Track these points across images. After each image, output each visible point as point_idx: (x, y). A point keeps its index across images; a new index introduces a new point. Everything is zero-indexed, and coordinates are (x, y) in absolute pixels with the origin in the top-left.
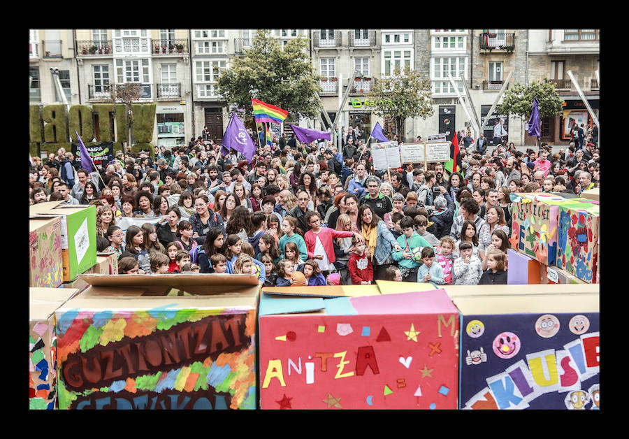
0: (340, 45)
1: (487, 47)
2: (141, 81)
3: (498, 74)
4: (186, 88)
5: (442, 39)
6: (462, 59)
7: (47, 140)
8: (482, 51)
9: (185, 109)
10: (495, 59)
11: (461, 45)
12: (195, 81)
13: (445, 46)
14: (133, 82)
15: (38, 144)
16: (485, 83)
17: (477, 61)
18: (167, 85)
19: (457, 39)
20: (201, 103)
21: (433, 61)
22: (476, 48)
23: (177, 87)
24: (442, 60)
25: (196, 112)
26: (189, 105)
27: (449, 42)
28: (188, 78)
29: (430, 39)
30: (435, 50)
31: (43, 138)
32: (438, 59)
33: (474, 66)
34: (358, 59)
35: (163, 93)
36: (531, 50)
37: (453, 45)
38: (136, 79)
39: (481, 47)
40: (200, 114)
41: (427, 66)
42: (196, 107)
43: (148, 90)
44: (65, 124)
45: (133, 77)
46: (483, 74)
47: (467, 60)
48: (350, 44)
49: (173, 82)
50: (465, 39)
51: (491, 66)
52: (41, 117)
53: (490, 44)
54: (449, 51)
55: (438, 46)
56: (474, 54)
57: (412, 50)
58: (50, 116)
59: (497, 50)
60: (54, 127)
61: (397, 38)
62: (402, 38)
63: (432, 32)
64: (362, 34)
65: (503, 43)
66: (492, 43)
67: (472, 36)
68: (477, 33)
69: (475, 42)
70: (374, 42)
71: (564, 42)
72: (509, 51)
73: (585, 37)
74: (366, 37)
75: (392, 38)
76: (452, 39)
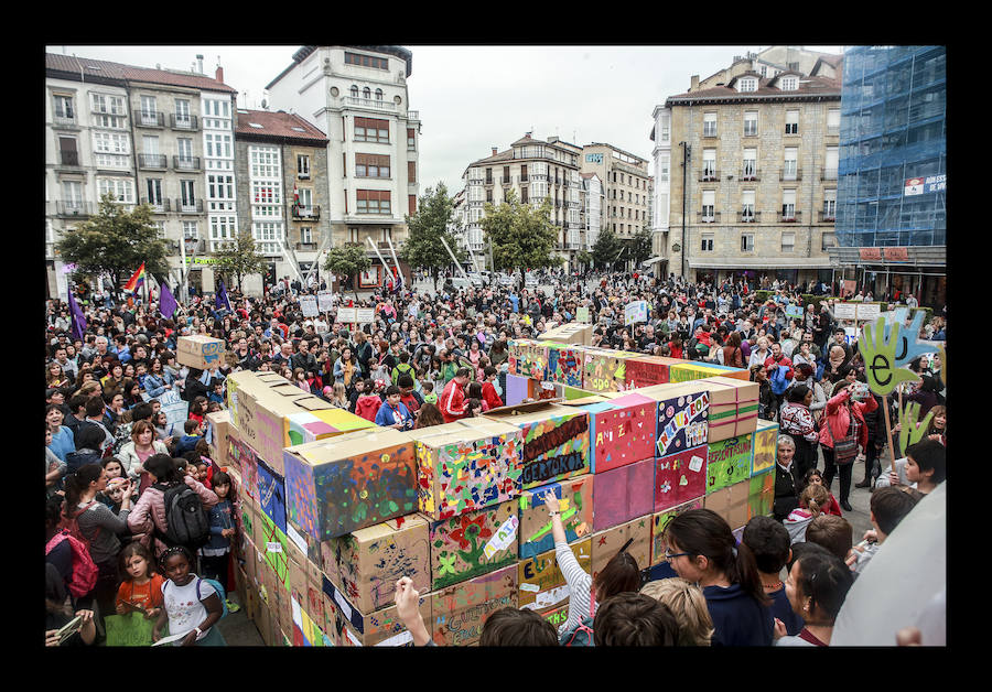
0: (169, 210)
1: (298, 216)
3: (308, 237)
5: (261, 208)
6: (279, 226)
8: (295, 219)
10: (305, 225)
11: (277, 214)
13: (264, 213)
16: (298, 244)
17: (291, 227)
19: (273, 209)
21: (254, 226)
22: (289, 216)
24: (262, 226)
27: (267, 211)
29: (250, 208)
30: (255, 217)
32: (258, 225)
33: (289, 231)
34: (186, 223)
36: (332, 219)
37: (270, 214)
39: (293, 216)
41: (250, 230)
46: (296, 237)
47: (283, 226)
48: (179, 210)
50: (280, 209)
51: (302, 230)
53: (301, 213)
54: (267, 218)
55: (258, 213)
56: (288, 221)
57: (236, 217)
59: (306, 219)
61: (222, 206)
62: (226, 206)
63: (253, 201)
64: (189, 202)
65: (311, 213)
66: (302, 213)
67: (286, 206)
68: (290, 205)
69: (289, 212)
70: (201, 209)
71: (357, 214)
72: (316, 219)
73: (372, 211)
74: (192, 204)
75: (217, 206)
76: (270, 208)
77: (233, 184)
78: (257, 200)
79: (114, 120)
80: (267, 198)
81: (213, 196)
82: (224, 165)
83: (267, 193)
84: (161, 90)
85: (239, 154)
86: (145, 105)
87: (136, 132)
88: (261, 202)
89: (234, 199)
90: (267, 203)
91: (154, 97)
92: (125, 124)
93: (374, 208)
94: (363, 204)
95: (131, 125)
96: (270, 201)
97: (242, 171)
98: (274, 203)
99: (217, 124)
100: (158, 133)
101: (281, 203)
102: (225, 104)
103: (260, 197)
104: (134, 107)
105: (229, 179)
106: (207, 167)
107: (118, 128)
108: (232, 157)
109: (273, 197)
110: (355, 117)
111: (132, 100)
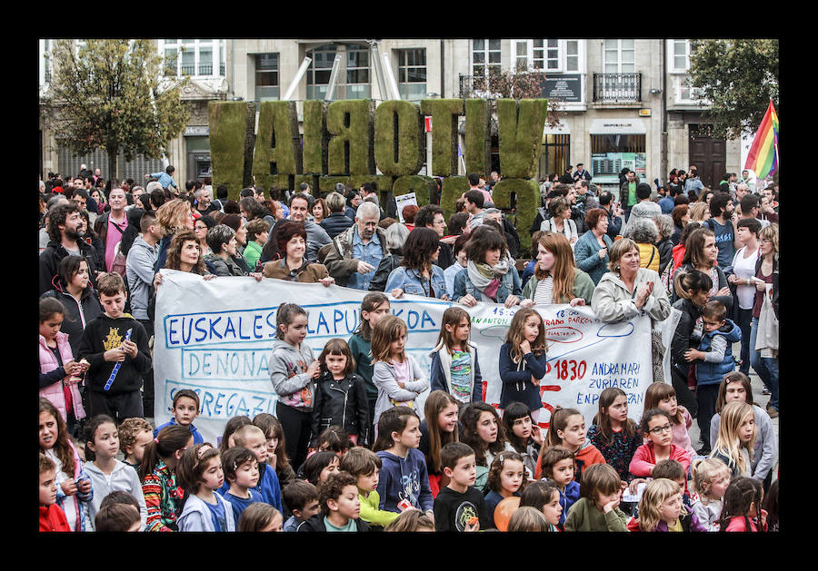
2: (562, 67)
4: (654, 82)
7: (332, 170)
9: (646, 125)
12: (671, 69)
14: (546, 69)
15: (316, 177)
18: (615, 77)
20: (683, 114)
23: (635, 81)
25: (672, 132)
26: (657, 117)
28: (657, 62)
31: (325, 166)
35: (605, 93)
38: (553, 64)
40: (679, 137)
42: (671, 123)
43: (574, 86)
44: (366, 138)
45: (546, 59)
49: (628, 70)
52: (324, 123)
58: (341, 122)
60: (347, 144)
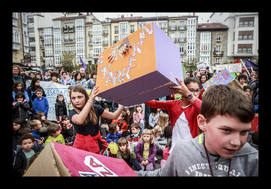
1: (215, 54)
3: (218, 62)
5: (203, 52)
6: (209, 58)
8: (214, 55)
10: (217, 58)
11: (208, 54)
13: (204, 54)
16: (215, 64)
17: (213, 58)
19: (207, 52)
21: (200, 58)
22: (212, 55)
24: (203, 58)
27: (205, 53)
29: (200, 52)
30: (201, 55)
32: (202, 58)
33: (212, 60)
36: (228, 55)
37: (206, 54)
39: (214, 54)
46: (214, 61)
47: (210, 58)
50: (209, 52)
54: (205, 55)
55: (202, 54)
56: (212, 56)
57: (195, 55)
59: (218, 55)
61: (191, 52)
62: (192, 52)
63: (201, 50)
64: (182, 51)
65: (220, 53)
66: (217, 53)
67: (211, 51)
68: (213, 51)
69: (212, 53)
70: (185, 53)
71: (237, 53)
72: (222, 56)
73: (244, 52)
74: (183, 51)
75: (190, 52)
76: (206, 52)
77: (195, 45)
78: (202, 50)
79: (164, 29)
80: (205, 49)
81: (189, 49)
82: (193, 39)
83: (205, 47)
84: (176, 19)
85: (197, 36)
86: (172, 24)
87: (169, 32)
88: (203, 50)
89: (195, 49)
90: (205, 50)
91: (175, 22)
92: (166, 30)
93: (245, 51)
94: (240, 49)
95: (168, 30)
96: (206, 50)
97: (198, 41)
98: (208, 50)
99: (192, 27)
100: (175, 32)
101: (210, 50)
102: (194, 21)
103: (203, 49)
104: (169, 25)
105: (194, 44)
106: (188, 40)
107: (165, 31)
108: (195, 37)
109: (207, 49)
110: (240, 18)
111: (169, 23)
